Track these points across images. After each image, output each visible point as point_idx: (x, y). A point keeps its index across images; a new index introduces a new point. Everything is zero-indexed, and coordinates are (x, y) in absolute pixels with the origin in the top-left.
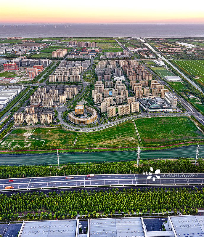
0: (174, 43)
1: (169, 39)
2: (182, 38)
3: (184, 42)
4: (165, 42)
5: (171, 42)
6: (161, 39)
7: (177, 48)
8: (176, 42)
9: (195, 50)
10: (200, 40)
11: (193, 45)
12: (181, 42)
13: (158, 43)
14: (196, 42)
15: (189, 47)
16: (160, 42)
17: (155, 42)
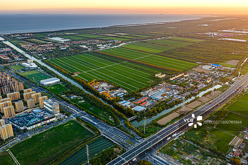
0: (43, 38)
1: (36, 34)
2: (52, 32)
3: (55, 36)
4: (32, 38)
5: (40, 38)
6: (26, 35)
7: (48, 44)
8: (46, 37)
9: (68, 45)
10: (71, 33)
11: (65, 39)
12: (51, 36)
13: (23, 40)
14: (68, 35)
15: (61, 42)
16: (26, 38)
17: (18, 39)
